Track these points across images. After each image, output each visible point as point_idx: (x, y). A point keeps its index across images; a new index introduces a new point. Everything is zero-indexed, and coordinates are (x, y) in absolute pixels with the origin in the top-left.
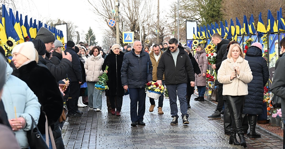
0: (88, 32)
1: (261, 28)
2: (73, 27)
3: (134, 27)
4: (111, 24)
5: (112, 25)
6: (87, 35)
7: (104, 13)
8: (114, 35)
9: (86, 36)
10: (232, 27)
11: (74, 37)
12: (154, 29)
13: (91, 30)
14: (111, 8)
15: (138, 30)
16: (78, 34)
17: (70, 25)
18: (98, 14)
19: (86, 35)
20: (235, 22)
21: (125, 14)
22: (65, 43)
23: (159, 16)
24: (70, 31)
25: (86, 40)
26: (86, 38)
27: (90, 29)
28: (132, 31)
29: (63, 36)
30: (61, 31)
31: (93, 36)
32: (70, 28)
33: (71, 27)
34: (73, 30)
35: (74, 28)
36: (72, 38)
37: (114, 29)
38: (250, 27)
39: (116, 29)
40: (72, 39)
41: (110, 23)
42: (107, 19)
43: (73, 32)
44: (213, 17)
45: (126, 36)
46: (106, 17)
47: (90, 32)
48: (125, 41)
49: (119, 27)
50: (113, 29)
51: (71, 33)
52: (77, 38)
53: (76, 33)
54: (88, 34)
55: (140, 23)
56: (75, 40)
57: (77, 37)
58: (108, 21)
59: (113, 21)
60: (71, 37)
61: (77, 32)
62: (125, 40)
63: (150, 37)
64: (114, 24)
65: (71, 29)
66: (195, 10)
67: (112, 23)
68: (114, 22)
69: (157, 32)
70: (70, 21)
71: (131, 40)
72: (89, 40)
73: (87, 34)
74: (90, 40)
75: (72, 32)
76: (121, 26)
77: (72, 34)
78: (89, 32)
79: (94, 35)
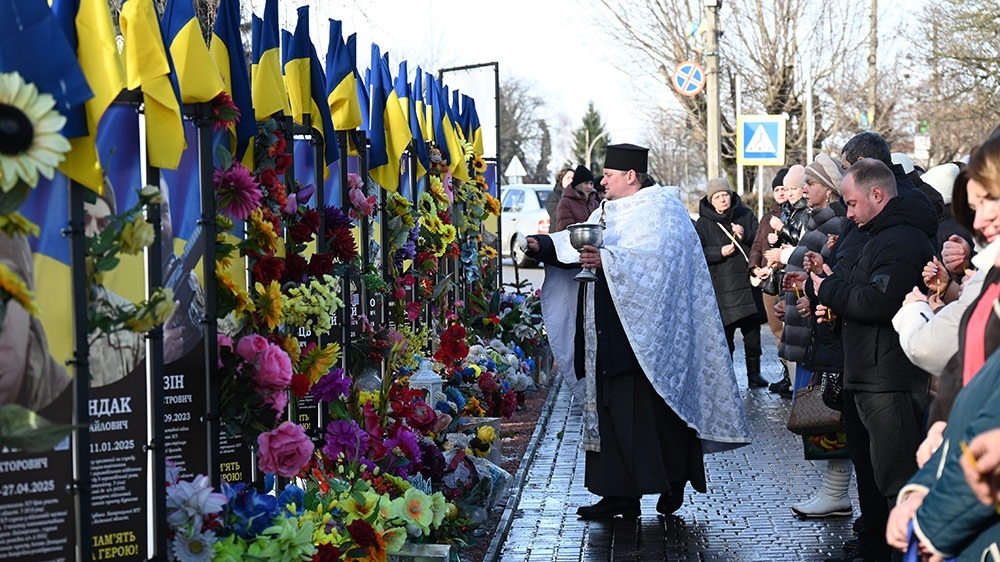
0: (582, 125)
2: (528, 103)
4: (686, 84)
5: (692, 87)
6: (580, 137)
9: (575, 138)
11: (530, 143)
13: (596, 114)
14: (684, 17)
16: (542, 132)
17: (516, 95)
18: (629, 42)
19: (573, 133)
22: (486, 159)
23: (875, 56)
24: (515, 118)
25: (574, 155)
26: (575, 148)
27: (591, 110)
28: (776, 111)
29: (477, 125)
30: (465, 97)
31: (601, 138)
32: (516, 107)
33: (516, 102)
34: (525, 116)
35: (530, 108)
36: (521, 147)
37: (697, 105)
39: (704, 108)
40: (524, 150)
41: (681, 81)
42: (667, 63)
43: (527, 124)
45: (749, 133)
46: (665, 56)
47: (592, 122)
48: (747, 155)
49: (718, 96)
50: (692, 108)
51: (517, 124)
52: (540, 146)
53: (536, 125)
54: (582, 132)
56: (531, 155)
57: (541, 141)
58: (670, 74)
59: (692, 72)
60: (516, 143)
61: (542, 125)
62: (748, 150)
64: (699, 85)
65: (518, 111)
67: (689, 79)
68: (697, 76)
69: (865, 123)
70: (514, 81)
71: (772, 150)
72: (588, 153)
73: (579, 133)
74: (593, 154)
75: (521, 124)
76: (726, 93)
77: (520, 131)
78: (586, 122)
79: (606, 137)
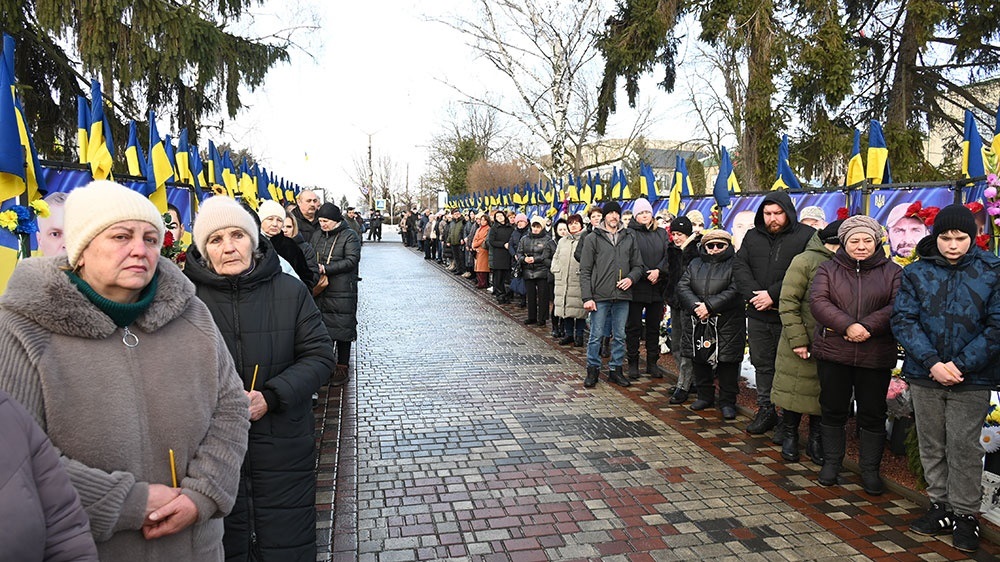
1: (517, 198)
3: (386, 195)
7: (359, 181)
8: (367, 202)
10: (486, 198)
12: (402, 198)
15: (389, 198)
20: (488, 193)
21: (377, 183)
28: (384, 198)
37: (367, 196)
38: (505, 198)
39: (369, 197)
41: (364, 191)
44: (457, 188)
45: (378, 203)
47: (344, 199)
49: (372, 195)
55: (391, 193)
58: (362, 189)
59: (366, 189)
63: (399, 205)
64: (367, 192)
66: (439, 182)
69: (405, 200)
